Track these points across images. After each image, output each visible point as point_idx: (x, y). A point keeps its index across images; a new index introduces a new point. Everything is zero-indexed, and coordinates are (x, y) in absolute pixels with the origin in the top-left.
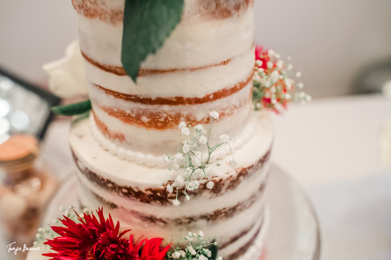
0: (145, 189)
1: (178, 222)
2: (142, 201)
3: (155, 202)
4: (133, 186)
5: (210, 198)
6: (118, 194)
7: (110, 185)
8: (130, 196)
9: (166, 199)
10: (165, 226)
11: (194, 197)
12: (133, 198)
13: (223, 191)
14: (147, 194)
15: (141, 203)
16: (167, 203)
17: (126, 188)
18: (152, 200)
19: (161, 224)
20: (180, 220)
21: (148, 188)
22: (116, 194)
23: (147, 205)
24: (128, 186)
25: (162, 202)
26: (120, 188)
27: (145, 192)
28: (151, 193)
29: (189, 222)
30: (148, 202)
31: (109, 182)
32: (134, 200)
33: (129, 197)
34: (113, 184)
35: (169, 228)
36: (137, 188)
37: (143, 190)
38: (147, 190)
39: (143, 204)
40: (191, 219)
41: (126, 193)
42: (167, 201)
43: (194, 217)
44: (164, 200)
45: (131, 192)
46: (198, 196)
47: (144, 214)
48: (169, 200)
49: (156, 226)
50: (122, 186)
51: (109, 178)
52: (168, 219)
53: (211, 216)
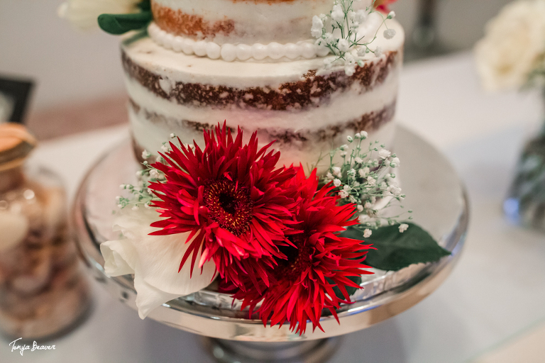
0: (280, 86)
1: (322, 136)
2: (274, 108)
3: (293, 106)
4: (262, 86)
5: (360, 93)
6: (238, 106)
7: (224, 95)
8: (256, 103)
9: (309, 97)
10: (304, 146)
11: (342, 92)
12: (262, 106)
13: (373, 83)
14: (282, 95)
15: (273, 112)
16: (310, 105)
17: (250, 91)
18: (288, 104)
19: (299, 143)
20: (324, 131)
21: (284, 83)
22: (234, 106)
23: (281, 113)
24: (254, 86)
25: (302, 105)
26: (242, 93)
27: (279, 91)
28: (288, 92)
29: (335, 135)
30: (283, 108)
31: (222, 89)
32: (262, 108)
33: (255, 106)
34: (230, 90)
35: (308, 148)
36: (268, 87)
37: (276, 87)
38: (283, 87)
39: (276, 112)
40: (337, 129)
41: (250, 99)
42: (310, 102)
43: (340, 126)
44: (305, 99)
45: (259, 96)
46: (347, 89)
47: (275, 131)
48: (313, 99)
49: (292, 147)
50: (245, 90)
51: (222, 84)
52: (308, 132)
53: (359, 123)
